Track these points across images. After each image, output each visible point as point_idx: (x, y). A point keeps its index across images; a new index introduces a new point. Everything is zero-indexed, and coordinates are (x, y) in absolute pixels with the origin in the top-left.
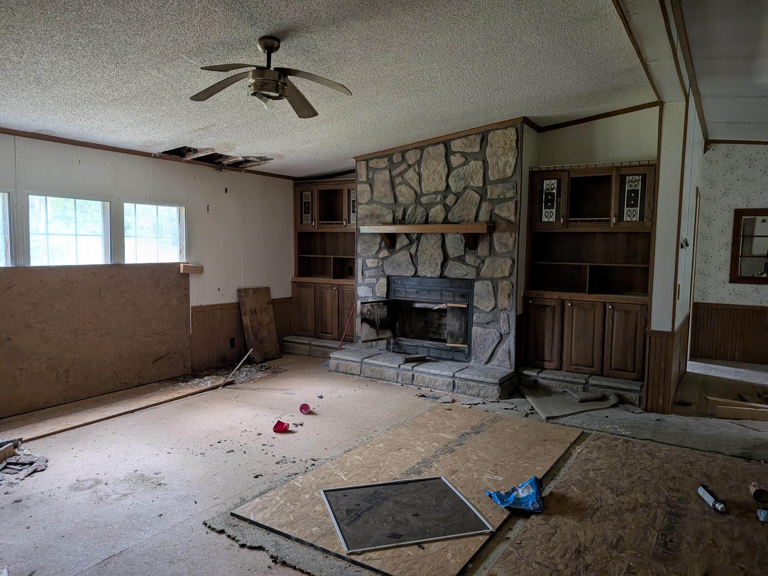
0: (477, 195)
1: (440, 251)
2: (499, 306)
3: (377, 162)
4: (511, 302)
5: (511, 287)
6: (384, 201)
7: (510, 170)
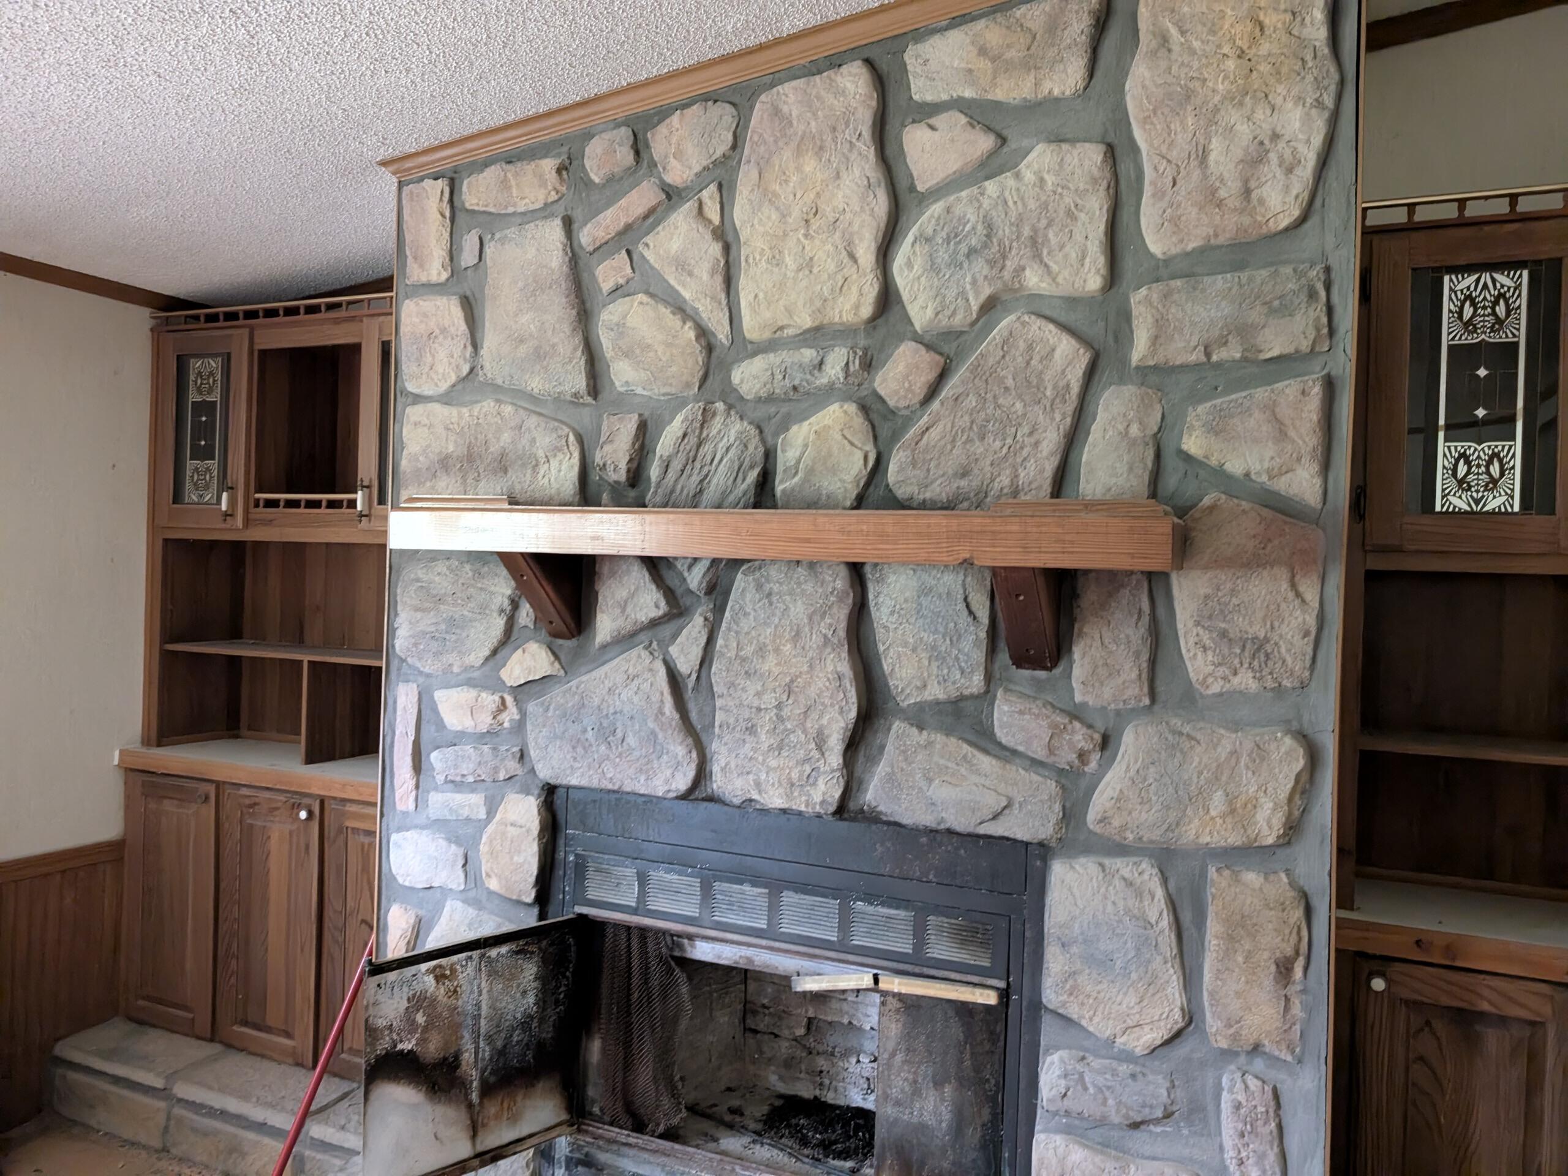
0: (1065, 347)
1: (839, 663)
2: (1212, 1023)
3: (504, 184)
4: (1297, 1010)
5: (1299, 913)
6: (535, 384)
7: (1287, 188)
